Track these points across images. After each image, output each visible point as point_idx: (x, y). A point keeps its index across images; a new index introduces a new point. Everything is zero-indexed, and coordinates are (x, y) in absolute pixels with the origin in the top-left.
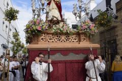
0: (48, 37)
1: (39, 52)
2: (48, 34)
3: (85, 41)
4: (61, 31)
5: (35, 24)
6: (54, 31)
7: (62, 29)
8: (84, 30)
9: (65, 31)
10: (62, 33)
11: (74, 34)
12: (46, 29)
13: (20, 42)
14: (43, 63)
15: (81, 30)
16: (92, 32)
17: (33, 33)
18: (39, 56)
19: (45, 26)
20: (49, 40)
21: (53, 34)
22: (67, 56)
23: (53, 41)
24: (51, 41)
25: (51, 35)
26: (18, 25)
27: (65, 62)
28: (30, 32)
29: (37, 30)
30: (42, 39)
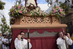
0: (27, 19)
1: (21, 31)
2: (27, 16)
3: (56, 22)
4: (37, 14)
5: (17, 8)
6: (32, 14)
7: (38, 13)
8: (55, 13)
9: (40, 14)
10: (38, 16)
11: (47, 17)
12: (26, 13)
13: (7, 25)
14: (24, 40)
15: (53, 13)
16: (61, 15)
17: (16, 16)
18: (20, 34)
19: (25, 11)
20: (28, 22)
21: (31, 17)
22: (42, 34)
23: (32, 22)
24: (30, 22)
25: (30, 18)
26: (5, 13)
27: (41, 38)
28: (13, 15)
29: (18, 13)
30: (23, 20)
